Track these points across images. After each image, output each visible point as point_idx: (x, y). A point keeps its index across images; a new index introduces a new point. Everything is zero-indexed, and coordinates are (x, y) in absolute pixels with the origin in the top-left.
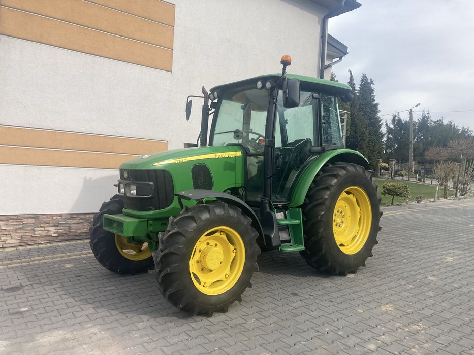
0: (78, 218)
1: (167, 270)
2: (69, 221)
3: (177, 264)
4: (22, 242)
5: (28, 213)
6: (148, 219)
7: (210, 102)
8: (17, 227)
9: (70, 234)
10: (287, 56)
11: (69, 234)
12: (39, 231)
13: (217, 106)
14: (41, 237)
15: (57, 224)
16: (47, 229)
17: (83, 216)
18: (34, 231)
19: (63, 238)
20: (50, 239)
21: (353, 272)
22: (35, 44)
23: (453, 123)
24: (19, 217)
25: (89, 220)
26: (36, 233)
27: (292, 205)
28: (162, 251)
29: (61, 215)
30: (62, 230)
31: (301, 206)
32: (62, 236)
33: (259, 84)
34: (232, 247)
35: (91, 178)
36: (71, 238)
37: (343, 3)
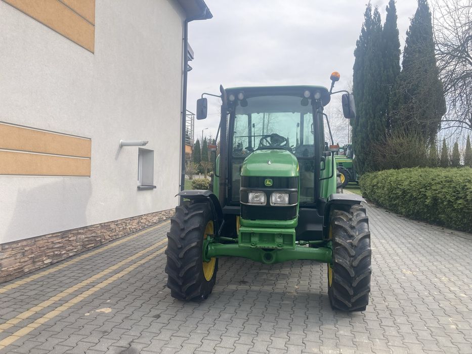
0: (11, 249)
9: (2, 275)
10: (336, 73)
25: (21, 249)
35: (25, 190)
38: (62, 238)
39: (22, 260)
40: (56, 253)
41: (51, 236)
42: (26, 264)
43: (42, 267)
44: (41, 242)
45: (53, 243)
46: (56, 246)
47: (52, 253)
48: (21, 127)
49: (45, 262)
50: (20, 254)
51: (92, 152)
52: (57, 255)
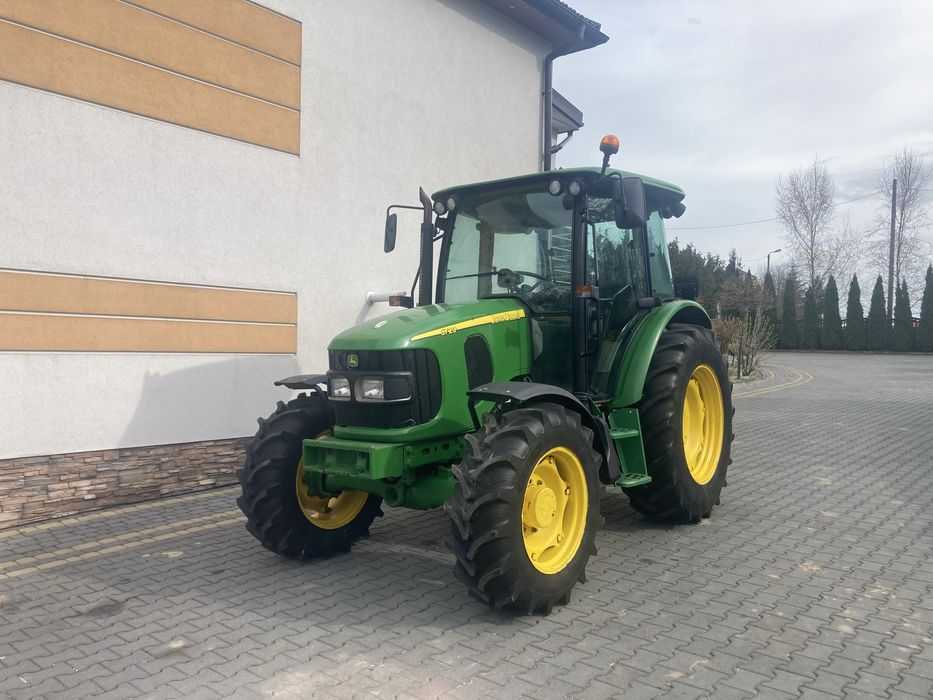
0: (136, 458)
1: (494, 534)
2: (119, 466)
3: (506, 522)
4: (25, 519)
5: (36, 454)
6: (407, 443)
7: (434, 215)
8: (13, 485)
9: (121, 493)
10: (611, 138)
11: (116, 493)
12: (60, 491)
13: (448, 226)
14: (63, 503)
15: (93, 474)
16: (74, 484)
17: (144, 453)
18: (48, 491)
19: (105, 501)
20: (80, 506)
21: (707, 516)
22: (39, 94)
23: (693, 249)
24: (16, 464)
25: (155, 460)
26: (51, 494)
27: (616, 403)
28: (471, 500)
29: (101, 453)
30: (104, 486)
31: (637, 403)
32: (104, 497)
33: (555, 186)
34: (563, 485)
35: (157, 374)
36: (121, 500)
37: (582, 35)
38: (236, 449)
39: (157, 476)
40: (224, 470)
41: (212, 443)
42: (165, 481)
43: (196, 489)
44: (193, 452)
45: (216, 454)
46: (223, 461)
47: (215, 471)
48: (147, 285)
49: (202, 483)
50: (154, 467)
51: (300, 314)
52: (224, 474)
